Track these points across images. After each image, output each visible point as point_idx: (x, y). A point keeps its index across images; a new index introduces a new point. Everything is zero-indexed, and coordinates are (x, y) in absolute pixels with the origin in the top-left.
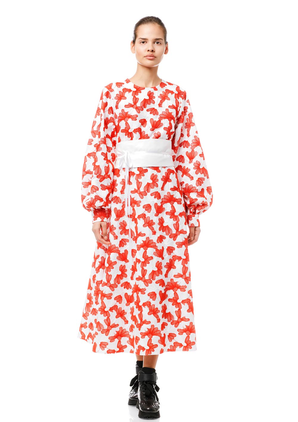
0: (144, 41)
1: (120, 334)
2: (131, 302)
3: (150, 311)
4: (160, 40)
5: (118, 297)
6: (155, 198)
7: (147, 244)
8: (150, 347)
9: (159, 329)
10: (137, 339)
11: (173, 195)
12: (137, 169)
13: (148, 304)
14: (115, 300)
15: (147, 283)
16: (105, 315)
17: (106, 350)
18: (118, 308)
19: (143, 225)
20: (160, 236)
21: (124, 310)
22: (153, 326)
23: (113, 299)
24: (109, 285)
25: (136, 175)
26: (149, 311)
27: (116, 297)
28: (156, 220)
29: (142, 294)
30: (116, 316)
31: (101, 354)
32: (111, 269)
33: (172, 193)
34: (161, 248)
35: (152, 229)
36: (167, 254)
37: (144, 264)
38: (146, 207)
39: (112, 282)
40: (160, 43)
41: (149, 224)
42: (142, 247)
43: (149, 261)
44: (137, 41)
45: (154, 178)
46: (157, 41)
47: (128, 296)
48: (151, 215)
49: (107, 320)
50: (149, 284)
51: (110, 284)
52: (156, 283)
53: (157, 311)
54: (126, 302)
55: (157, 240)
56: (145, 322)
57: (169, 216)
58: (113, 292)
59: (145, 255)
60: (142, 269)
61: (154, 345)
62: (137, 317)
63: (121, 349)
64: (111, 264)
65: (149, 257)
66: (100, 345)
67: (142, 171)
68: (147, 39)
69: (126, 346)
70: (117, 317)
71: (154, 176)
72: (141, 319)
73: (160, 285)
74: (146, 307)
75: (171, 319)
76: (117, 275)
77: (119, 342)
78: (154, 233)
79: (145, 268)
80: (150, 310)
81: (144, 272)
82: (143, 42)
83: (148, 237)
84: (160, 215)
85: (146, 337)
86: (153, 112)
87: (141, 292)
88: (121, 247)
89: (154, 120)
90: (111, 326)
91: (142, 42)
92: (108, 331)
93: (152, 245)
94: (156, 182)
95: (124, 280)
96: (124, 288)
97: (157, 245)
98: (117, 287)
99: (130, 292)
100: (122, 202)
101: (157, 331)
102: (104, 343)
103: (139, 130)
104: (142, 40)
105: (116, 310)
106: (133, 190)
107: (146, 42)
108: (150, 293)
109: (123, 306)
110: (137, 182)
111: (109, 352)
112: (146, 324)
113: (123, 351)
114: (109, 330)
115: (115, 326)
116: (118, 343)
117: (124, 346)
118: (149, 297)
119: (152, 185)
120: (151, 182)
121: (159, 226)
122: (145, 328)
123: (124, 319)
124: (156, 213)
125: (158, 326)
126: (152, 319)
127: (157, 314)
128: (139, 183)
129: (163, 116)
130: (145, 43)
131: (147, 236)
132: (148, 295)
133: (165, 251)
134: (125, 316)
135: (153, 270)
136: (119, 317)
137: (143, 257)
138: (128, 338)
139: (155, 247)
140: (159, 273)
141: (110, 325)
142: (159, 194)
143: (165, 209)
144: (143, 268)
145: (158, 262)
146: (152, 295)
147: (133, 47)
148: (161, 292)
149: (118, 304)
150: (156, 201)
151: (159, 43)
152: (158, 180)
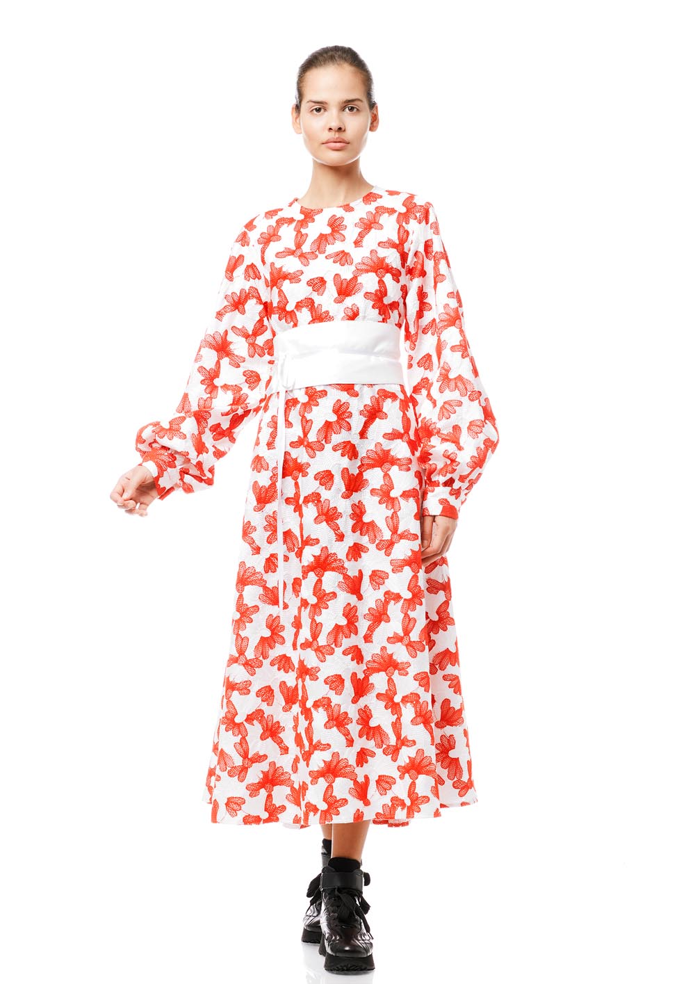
0: (320, 107)
1: (271, 779)
2: (294, 703)
3: (329, 720)
4: (356, 103)
5: (263, 691)
6: (343, 455)
7: (323, 564)
8: (330, 805)
9: (350, 763)
10: (304, 787)
11: (389, 451)
12: (303, 391)
13: (324, 703)
14: (258, 696)
15: (323, 654)
16: (237, 732)
17: (241, 815)
18: (266, 716)
19: (315, 519)
20: (355, 544)
21: (278, 722)
22: (336, 755)
23: (253, 694)
24: (242, 660)
25: (300, 404)
26: (327, 719)
27: (260, 690)
28: (344, 507)
29: (311, 680)
30: (261, 735)
31: (231, 825)
32: (247, 624)
33: (387, 444)
34: (357, 574)
35: (336, 529)
36: (371, 587)
37: (316, 609)
38: (322, 478)
39: (250, 654)
40: (358, 110)
41: (329, 516)
42: (312, 570)
43: (328, 603)
44: (305, 106)
45: (341, 411)
46: (349, 106)
47: (288, 689)
48: (334, 496)
49: (241, 744)
50: (328, 657)
51: (246, 658)
52: (345, 653)
53: (345, 719)
54: (284, 704)
55: (347, 555)
56: (318, 746)
57: (377, 499)
58: (252, 677)
59: (317, 589)
60: (312, 622)
61: (339, 801)
62: (303, 735)
63: (273, 813)
64: (245, 612)
65: (327, 592)
66: (227, 804)
67: (314, 395)
68: (326, 103)
69: (283, 808)
70: (263, 738)
71: (341, 406)
72: (310, 740)
73: (352, 660)
74: (321, 709)
75: (382, 742)
76: (262, 637)
77: (269, 797)
78: (341, 537)
79: (318, 619)
80: (329, 716)
81: (316, 629)
82: (318, 110)
83: (326, 547)
84: (356, 497)
85: (321, 780)
86: (341, 259)
87: (311, 675)
88: (270, 573)
89: (343, 278)
90: (251, 759)
91: (316, 109)
92: (244, 770)
93: (334, 565)
94: (347, 419)
95: (278, 651)
96: (279, 669)
97: (347, 564)
98: (260, 666)
99: (291, 679)
100: (270, 468)
101: (346, 767)
102: (236, 800)
103: (309, 303)
104: (313, 104)
105: (260, 722)
106: (296, 439)
107: (325, 110)
108: (328, 677)
109: (276, 711)
110: (302, 421)
111: (248, 820)
112: (321, 750)
113: (277, 819)
114: (247, 768)
115: (259, 758)
116: (267, 800)
117: (279, 807)
118: (328, 686)
119: (336, 427)
120: (333, 418)
121: (351, 523)
122: (319, 760)
123: (280, 742)
124: (344, 490)
125: (350, 755)
126: (334, 737)
127: (346, 726)
128: (307, 421)
129: (364, 267)
130: (322, 110)
131: (323, 544)
132: (326, 682)
133: (366, 580)
134: (280, 735)
135: (336, 624)
136: (268, 738)
137: (315, 594)
138: (289, 788)
139: (341, 569)
140: (351, 632)
141: (249, 757)
142: (353, 446)
143: (369, 481)
144: (313, 620)
145: (349, 604)
146: (334, 681)
147: (298, 121)
148: (354, 674)
149: (264, 706)
150: (345, 462)
151: (355, 110)
152: (350, 415)
